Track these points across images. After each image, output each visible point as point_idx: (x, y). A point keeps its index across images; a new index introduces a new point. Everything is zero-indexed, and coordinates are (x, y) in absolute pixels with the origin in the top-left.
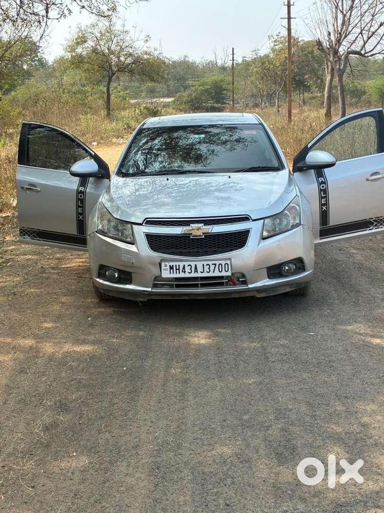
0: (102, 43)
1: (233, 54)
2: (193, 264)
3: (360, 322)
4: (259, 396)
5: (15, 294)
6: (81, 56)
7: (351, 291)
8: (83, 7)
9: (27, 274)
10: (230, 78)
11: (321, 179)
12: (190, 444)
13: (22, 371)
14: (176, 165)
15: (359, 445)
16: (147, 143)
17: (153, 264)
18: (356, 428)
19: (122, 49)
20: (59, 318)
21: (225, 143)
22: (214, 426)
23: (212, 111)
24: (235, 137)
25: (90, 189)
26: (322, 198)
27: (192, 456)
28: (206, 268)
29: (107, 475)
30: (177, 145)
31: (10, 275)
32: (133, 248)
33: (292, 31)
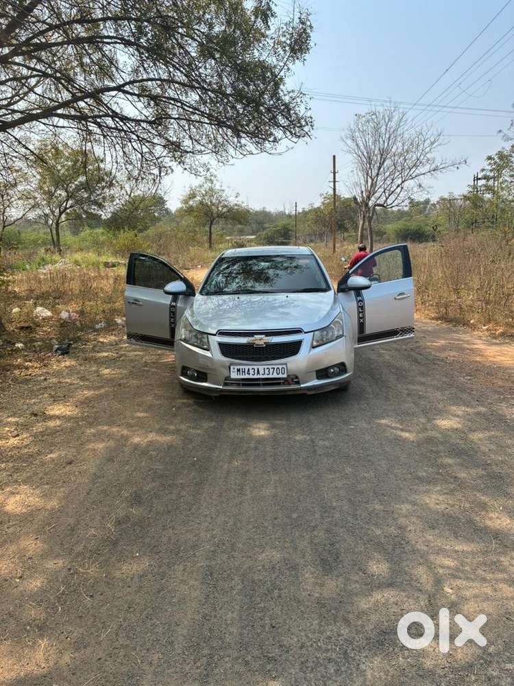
0: (206, 198)
1: (296, 206)
2: (256, 367)
3: (391, 416)
4: (307, 492)
5: (120, 385)
6: (191, 206)
7: (383, 387)
8: (185, 169)
9: (133, 367)
10: (294, 223)
11: (359, 298)
12: (243, 544)
13: (111, 460)
14: (250, 285)
15: (398, 551)
16: (227, 268)
17: (224, 367)
18: (393, 530)
19: (220, 202)
20: (150, 408)
21: (286, 268)
22: (266, 524)
23: (281, 245)
24: (294, 264)
25: (179, 304)
26: (360, 312)
27: (244, 559)
28: (267, 371)
29: (163, 581)
30: (251, 269)
31: (120, 368)
32: (208, 354)
33: (337, 191)
